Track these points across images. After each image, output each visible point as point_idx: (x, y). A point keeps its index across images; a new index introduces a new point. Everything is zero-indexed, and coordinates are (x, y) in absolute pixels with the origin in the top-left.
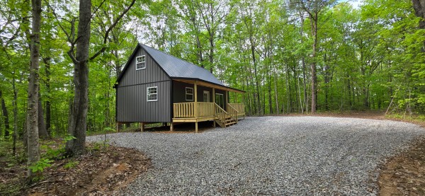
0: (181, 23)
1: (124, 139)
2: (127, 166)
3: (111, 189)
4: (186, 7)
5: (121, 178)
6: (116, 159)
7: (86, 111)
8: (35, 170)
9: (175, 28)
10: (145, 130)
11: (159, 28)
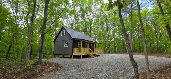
0: (80, 18)
1: (55, 60)
2: (54, 68)
3: (48, 74)
4: (81, 12)
5: (52, 71)
6: (51, 66)
7: (43, 49)
8: (28, 66)
9: (77, 20)
10: (63, 58)
11: (71, 20)
